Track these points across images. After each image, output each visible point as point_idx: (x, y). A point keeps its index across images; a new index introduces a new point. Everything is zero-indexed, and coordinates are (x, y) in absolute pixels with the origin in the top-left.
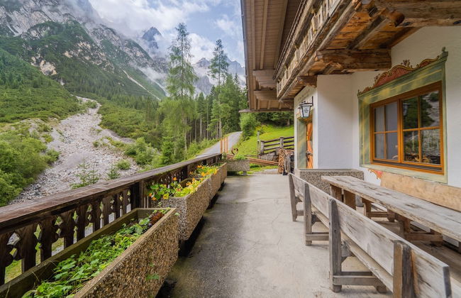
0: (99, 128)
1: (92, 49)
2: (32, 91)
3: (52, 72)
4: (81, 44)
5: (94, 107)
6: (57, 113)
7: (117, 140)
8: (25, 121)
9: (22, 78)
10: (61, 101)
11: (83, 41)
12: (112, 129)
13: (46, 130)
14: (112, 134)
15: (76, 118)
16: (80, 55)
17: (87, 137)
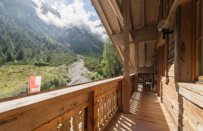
0: (83, 67)
1: (82, 36)
2: (64, 54)
3: (69, 46)
4: (78, 35)
5: (82, 59)
6: (71, 62)
7: (89, 72)
8: (62, 66)
9: (61, 50)
10: (72, 57)
11: (78, 34)
12: (87, 68)
13: (67, 69)
14: (87, 70)
15: (77, 63)
16: (78, 39)
17: (79, 71)
